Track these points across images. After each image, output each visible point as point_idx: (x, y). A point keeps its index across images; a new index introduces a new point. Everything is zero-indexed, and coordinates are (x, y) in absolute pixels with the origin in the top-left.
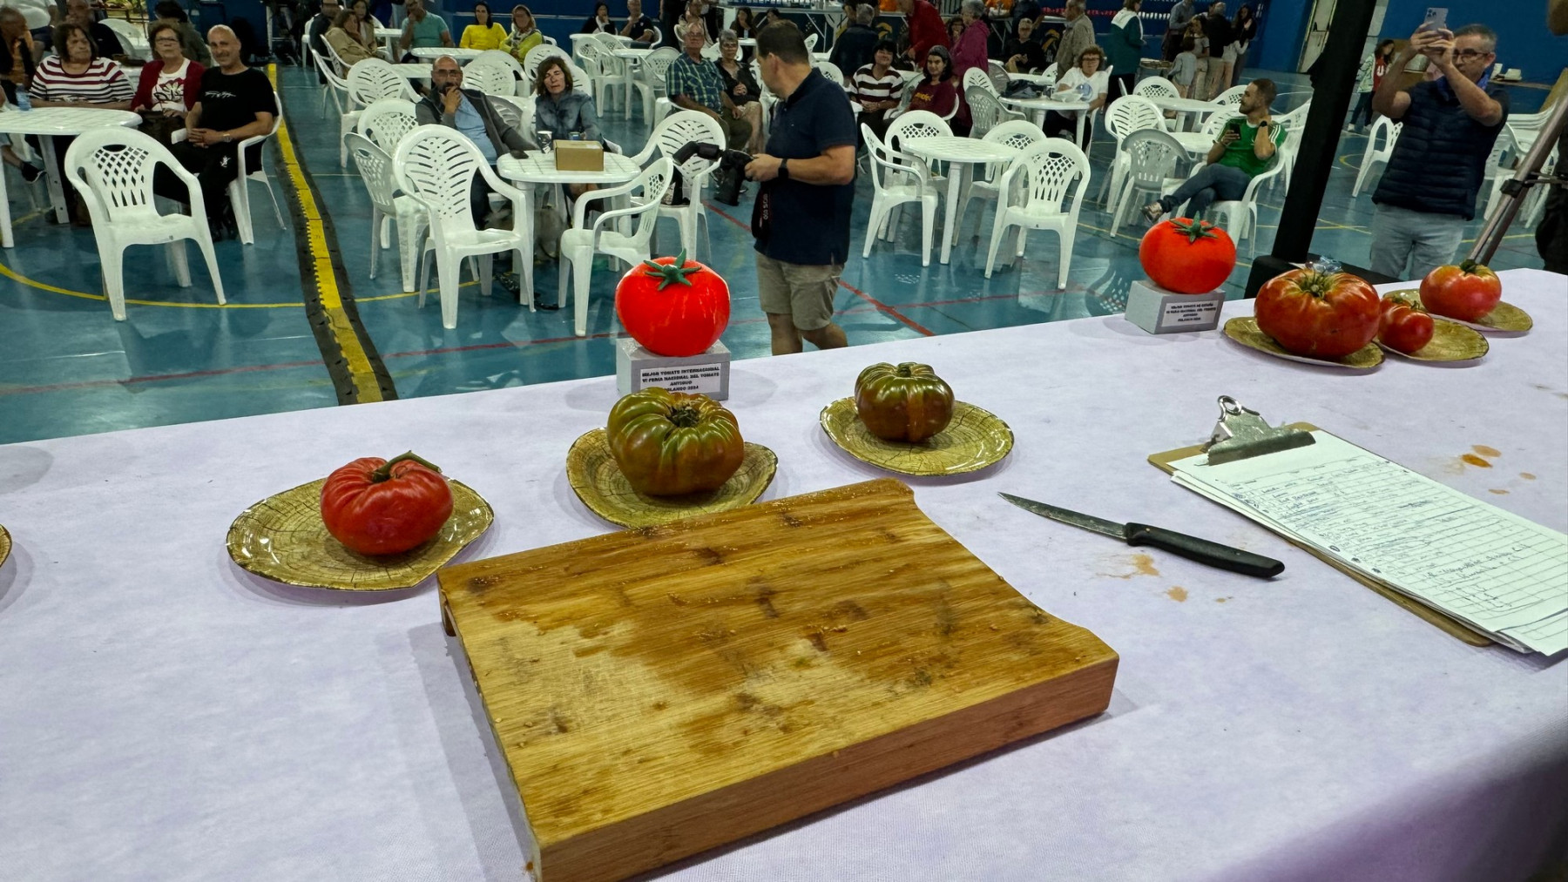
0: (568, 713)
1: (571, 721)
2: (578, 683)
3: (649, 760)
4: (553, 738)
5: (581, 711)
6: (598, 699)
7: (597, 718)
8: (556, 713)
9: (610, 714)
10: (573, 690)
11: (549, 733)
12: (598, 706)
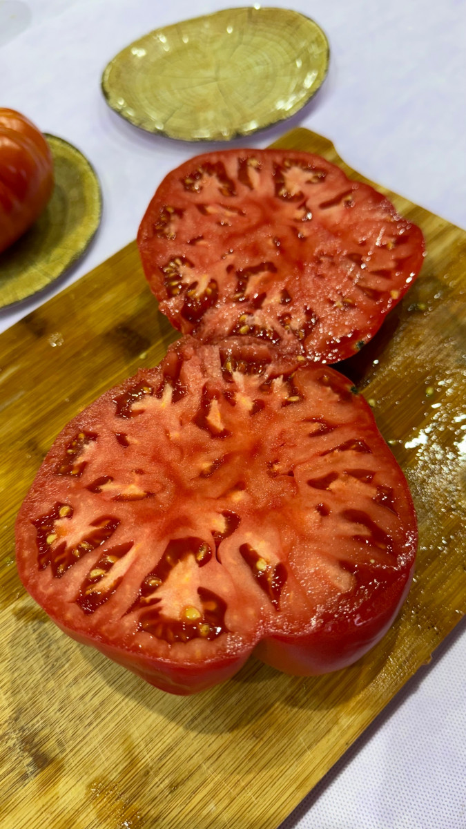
0: (38, 723)
1: (47, 738)
2: (31, 652)
3: (183, 782)
4: (32, 784)
5: (52, 713)
6: (71, 677)
7: (81, 718)
8: (22, 729)
9: (96, 701)
10: (31, 671)
11: (25, 777)
12: (75, 692)
